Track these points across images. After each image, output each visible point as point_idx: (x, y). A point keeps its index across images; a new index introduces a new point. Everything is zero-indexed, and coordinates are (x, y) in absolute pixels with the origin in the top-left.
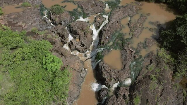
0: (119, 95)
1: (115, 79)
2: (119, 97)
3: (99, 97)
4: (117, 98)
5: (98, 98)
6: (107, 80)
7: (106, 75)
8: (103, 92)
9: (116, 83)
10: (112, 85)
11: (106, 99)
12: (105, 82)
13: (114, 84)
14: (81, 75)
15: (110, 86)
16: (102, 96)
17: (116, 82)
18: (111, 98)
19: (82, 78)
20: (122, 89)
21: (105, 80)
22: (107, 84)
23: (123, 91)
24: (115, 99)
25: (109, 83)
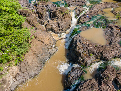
0: (105, 79)
1: (95, 54)
2: (104, 82)
3: (67, 80)
4: (100, 83)
5: (65, 81)
6: (83, 55)
7: (82, 48)
8: (74, 72)
9: (97, 62)
10: (91, 64)
11: (79, 85)
12: (80, 58)
13: (94, 63)
14: (49, 51)
15: (86, 64)
16: (71, 78)
17: (97, 60)
18: (87, 83)
19: (49, 54)
20: (110, 69)
21: (80, 55)
22: (83, 61)
23: (112, 71)
24: (97, 85)
25: (85, 60)
